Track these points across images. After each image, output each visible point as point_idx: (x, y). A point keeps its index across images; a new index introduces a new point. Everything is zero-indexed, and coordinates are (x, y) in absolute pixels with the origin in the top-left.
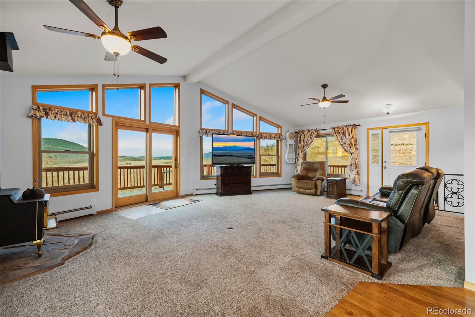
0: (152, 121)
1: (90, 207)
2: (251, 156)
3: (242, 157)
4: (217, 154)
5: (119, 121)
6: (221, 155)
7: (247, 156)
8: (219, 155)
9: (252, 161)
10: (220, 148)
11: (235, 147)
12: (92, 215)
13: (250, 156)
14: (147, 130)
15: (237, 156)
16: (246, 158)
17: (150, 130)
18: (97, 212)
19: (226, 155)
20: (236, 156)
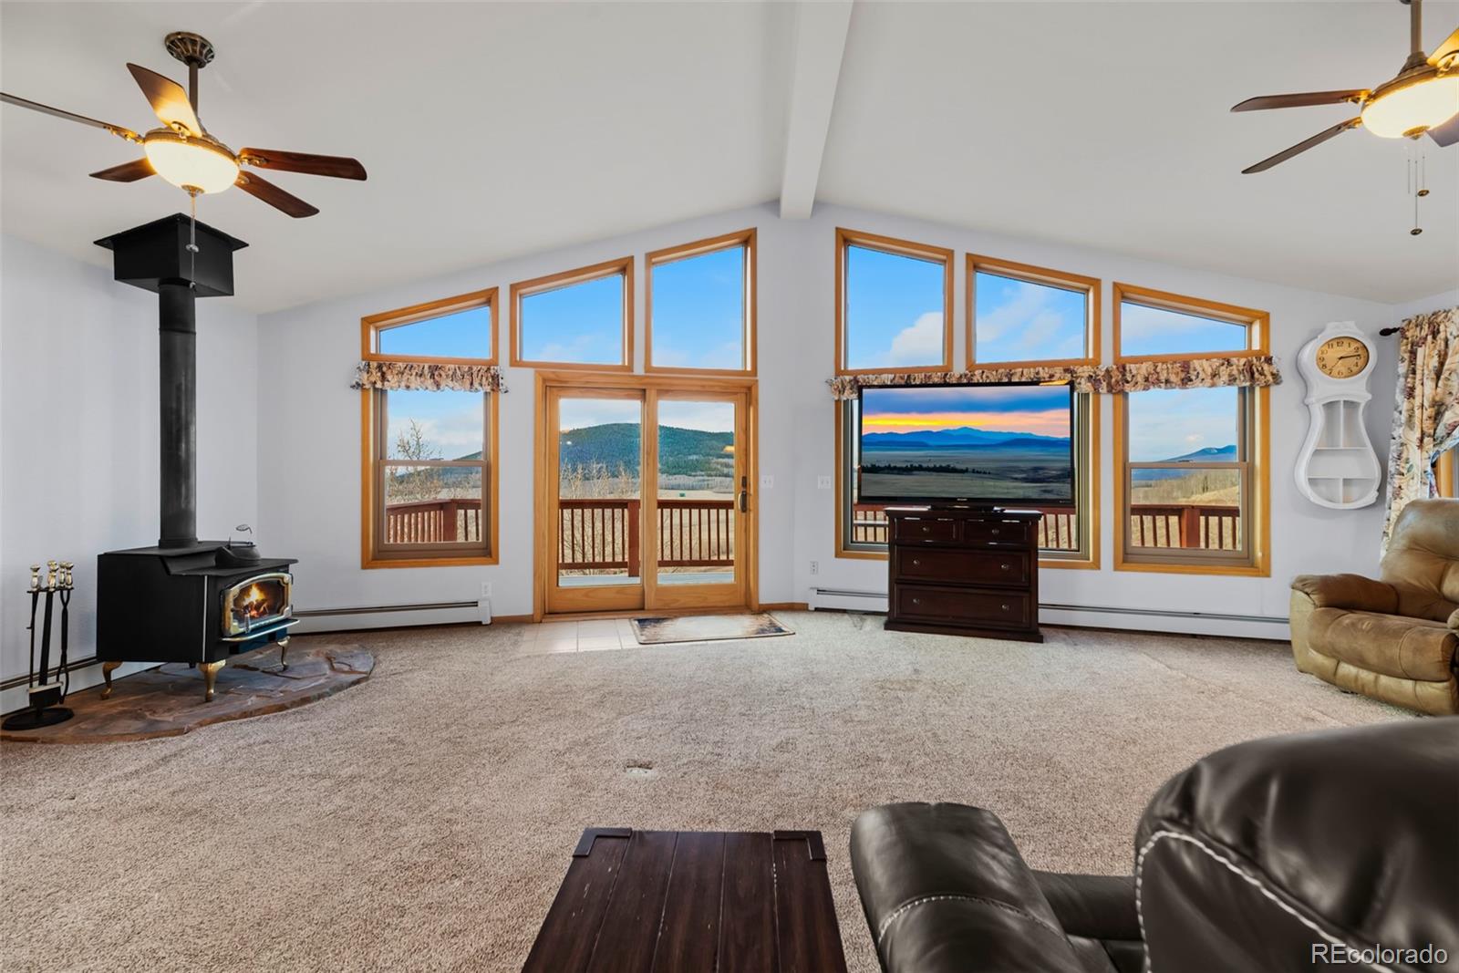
0: (655, 363)
1: (475, 604)
2: (1041, 472)
3: (1001, 474)
4: (882, 465)
5: (552, 376)
6: (904, 465)
7: (1023, 471)
8: (895, 468)
9: (1045, 491)
10: (897, 439)
11: (966, 433)
12: (479, 624)
13: (1036, 469)
14: (642, 394)
15: (978, 472)
16: (1016, 479)
17: (651, 394)
18: (492, 618)
19: (925, 465)
20: (974, 471)
